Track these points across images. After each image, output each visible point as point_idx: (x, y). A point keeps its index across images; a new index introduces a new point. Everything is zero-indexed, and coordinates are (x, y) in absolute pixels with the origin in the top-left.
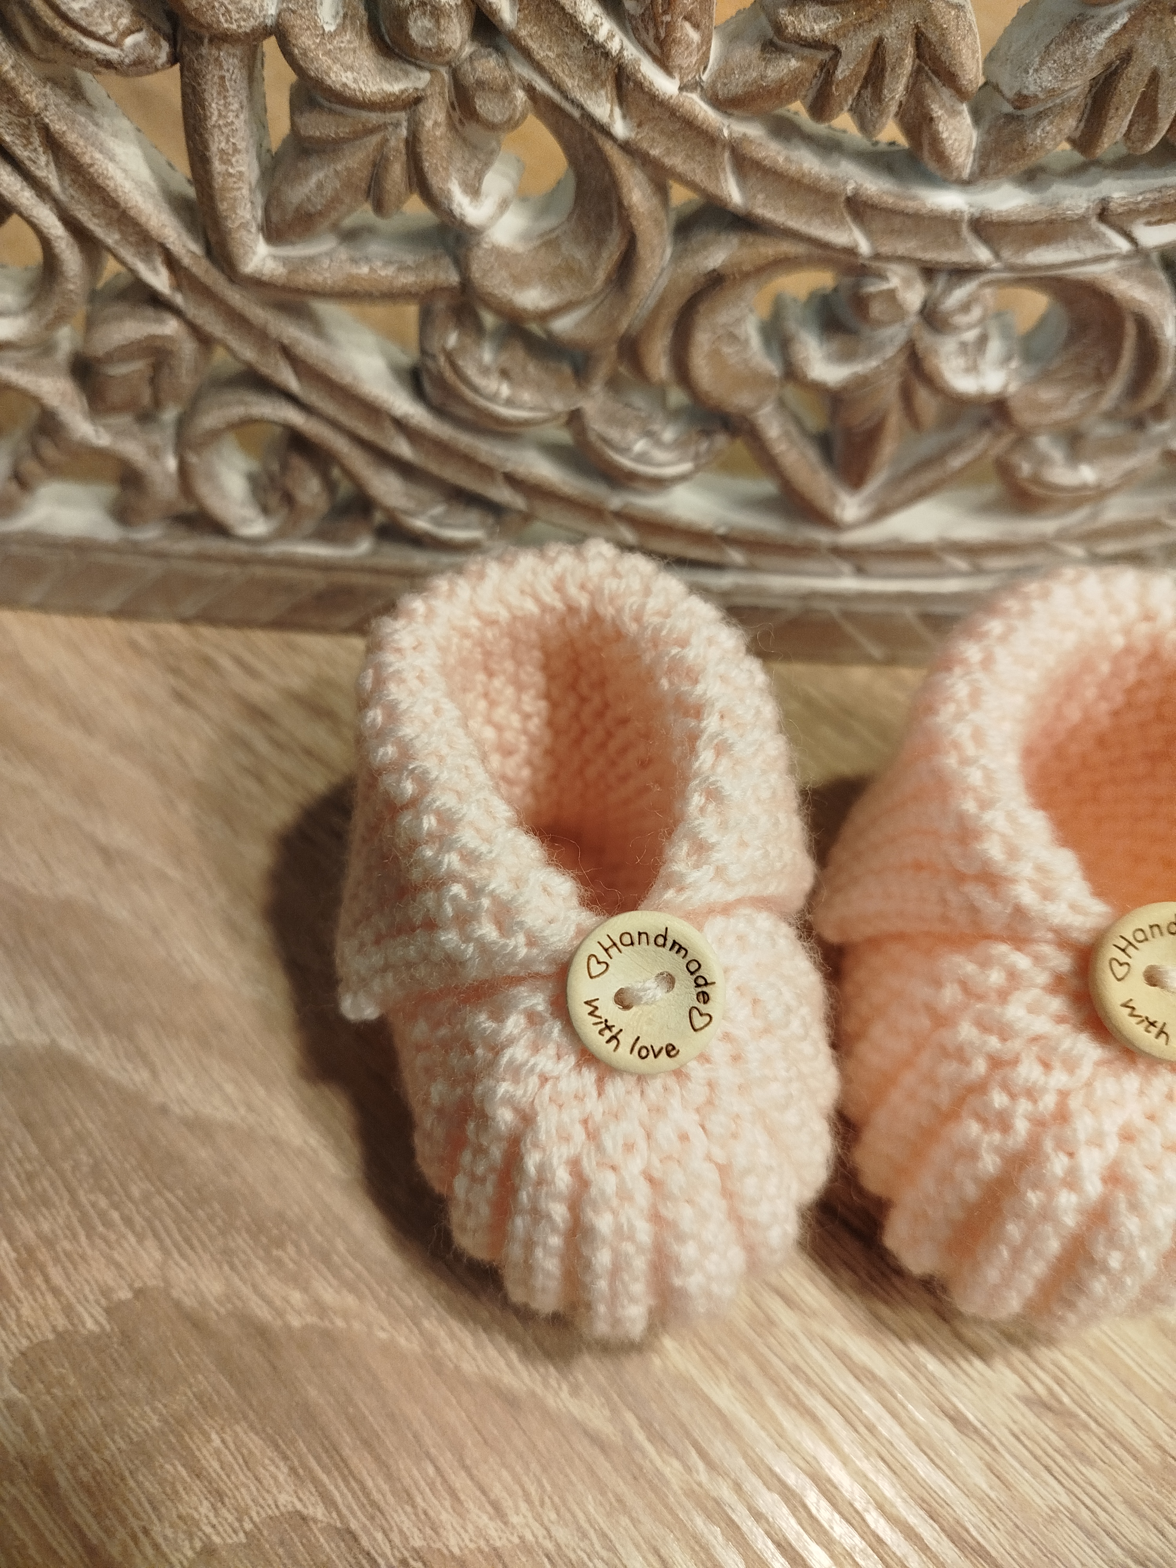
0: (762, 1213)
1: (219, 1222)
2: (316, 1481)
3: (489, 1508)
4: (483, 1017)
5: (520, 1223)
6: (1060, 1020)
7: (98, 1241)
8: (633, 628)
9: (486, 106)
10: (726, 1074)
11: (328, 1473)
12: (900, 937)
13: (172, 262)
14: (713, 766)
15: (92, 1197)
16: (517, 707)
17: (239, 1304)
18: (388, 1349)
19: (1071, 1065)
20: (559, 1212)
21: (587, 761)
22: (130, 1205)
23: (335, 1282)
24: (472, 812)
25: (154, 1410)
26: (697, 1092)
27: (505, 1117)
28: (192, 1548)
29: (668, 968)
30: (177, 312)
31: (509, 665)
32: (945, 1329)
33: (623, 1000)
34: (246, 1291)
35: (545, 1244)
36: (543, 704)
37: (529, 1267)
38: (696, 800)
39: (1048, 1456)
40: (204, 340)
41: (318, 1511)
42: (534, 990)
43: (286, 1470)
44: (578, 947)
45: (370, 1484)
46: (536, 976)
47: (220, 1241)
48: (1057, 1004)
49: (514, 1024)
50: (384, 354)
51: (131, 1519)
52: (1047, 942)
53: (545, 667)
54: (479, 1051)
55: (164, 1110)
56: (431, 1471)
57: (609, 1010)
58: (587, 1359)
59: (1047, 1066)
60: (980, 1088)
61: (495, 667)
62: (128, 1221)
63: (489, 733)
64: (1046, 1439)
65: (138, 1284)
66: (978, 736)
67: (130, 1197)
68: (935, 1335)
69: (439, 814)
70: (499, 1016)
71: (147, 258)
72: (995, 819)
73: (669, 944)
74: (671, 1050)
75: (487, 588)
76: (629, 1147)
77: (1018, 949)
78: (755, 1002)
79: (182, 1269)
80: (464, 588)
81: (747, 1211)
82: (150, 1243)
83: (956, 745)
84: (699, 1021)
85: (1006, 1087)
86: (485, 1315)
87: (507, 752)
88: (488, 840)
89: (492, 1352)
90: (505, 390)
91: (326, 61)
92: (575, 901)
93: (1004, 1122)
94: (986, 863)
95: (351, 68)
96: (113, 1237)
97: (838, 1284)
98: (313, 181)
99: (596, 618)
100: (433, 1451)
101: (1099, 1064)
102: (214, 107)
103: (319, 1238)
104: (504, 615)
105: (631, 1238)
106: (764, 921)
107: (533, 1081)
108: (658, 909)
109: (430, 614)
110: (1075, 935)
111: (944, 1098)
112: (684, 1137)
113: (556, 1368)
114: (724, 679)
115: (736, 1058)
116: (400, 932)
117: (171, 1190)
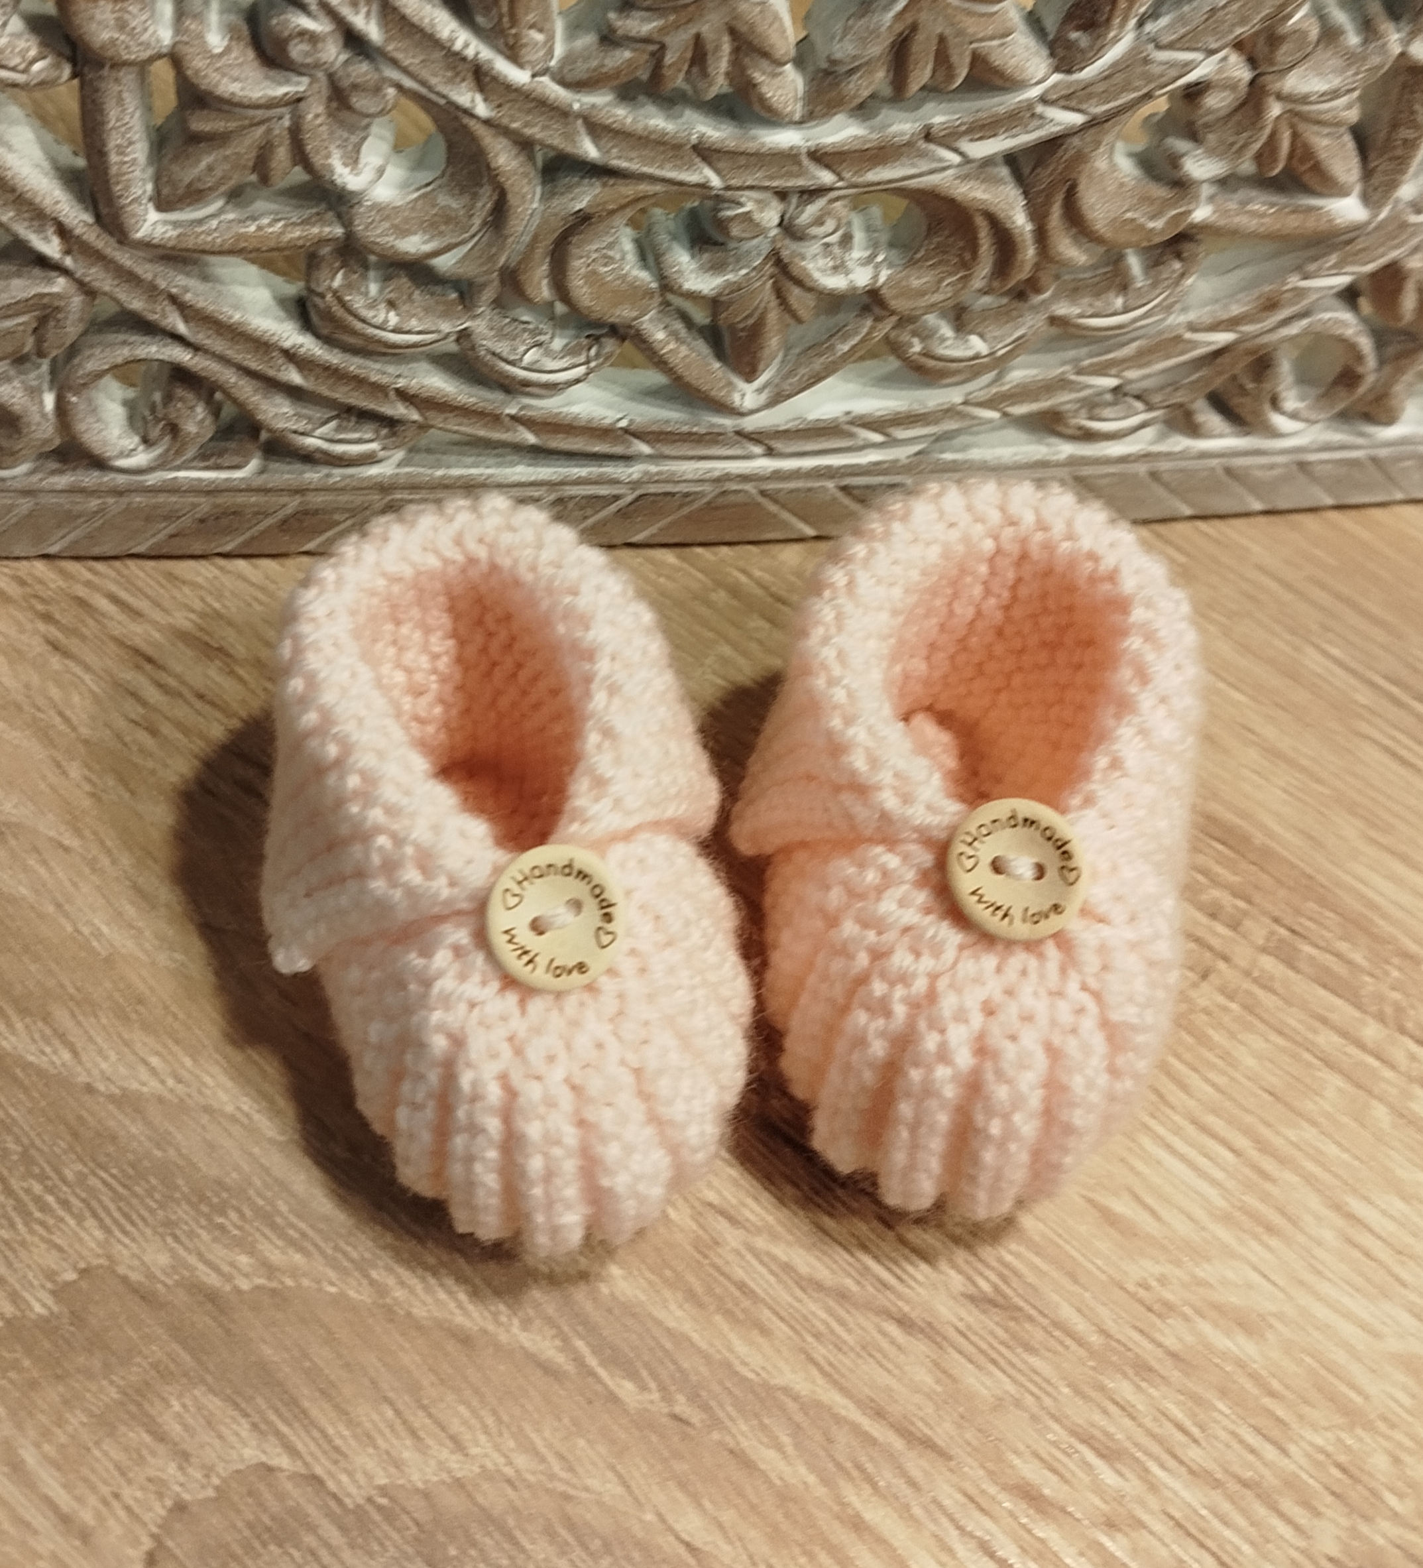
0: (678, 1111)
1: (157, 1196)
2: (278, 1434)
3: (448, 1442)
4: (413, 955)
5: (459, 1142)
6: (928, 911)
7: (37, 1227)
8: (529, 577)
9: (359, 102)
10: (634, 986)
11: (290, 1425)
12: (804, 844)
13: (63, 232)
14: (607, 707)
15: (25, 1185)
16: (425, 648)
17: (186, 1273)
18: (339, 1301)
19: (937, 950)
20: (493, 1125)
21: (498, 693)
22: (65, 1189)
23: (280, 1243)
24: (391, 769)
25: (112, 1382)
26: (609, 1003)
27: (439, 1043)
28: (164, 1507)
29: (574, 895)
30: (65, 272)
31: (415, 613)
32: (890, 1235)
33: (538, 927)
34: (192, 1260)
35: (483, 1159)
36: (451, 643)
37: (470, 1184)
38: (593, 739)
39: (994, 1348)
40: (89, 292)
41: (283, 1461)
42: (459, 926)
43: (247, 1426)
44: (494, 884)
45: (331, 1431)
46: (459, 913)
47: (160, 1213)
48: (922, 897)
49: (442, 958)
50: (268, 285)
51: (100, 1486)
52: (914, 841)
53: (451, 609)
54: (412, 987)
55: (89, 1089)
56: (390, 1413)
57: (526, 937)
58: (536, 1294)
59: (918, 954)
60: (863, 980)
61: (402, 616)
62: (65, 1204)
63: (400, 677)
64: (992, 1333)
65: (82, 1265)
66: (841, 656)
67: (64, 1180)
68: (879, 1241)
69: (363, 774)
70: (427, 952)
71: (40, 230)
72: (858, 734)
73: (575, 873)
74: (581, 967)
75: (391, 551)
76: (551, 1059)
77: (890, 850)
78: (657, 918)
79: (125, 1246)
80: (369, 552)
81: (664, 1111)
82: (90, 1222)
83: (824, 666)
84: (606, 939)
85: (883, 976)
86: (432, 1260)
87: (417, 692)
88: (407, 793)
89: (442, 1295)
90: (393, 319)
91: (215, 77)
92: (489, 842)
93: (883, 1008)
94: (853, 773)
95: (236, 80)
96: (51, 1222)
97: (781, 1201)
98: (203, 164)
99: (494, 568)
100: (391, 1394)
101: (961, 948)
102: (113, 114)
103: (261, 1202)
104: (408, 572)
105: (558, 1143)
106: (663, 843)
107: (462, 1008)
108: (566, 841)
109: (340, 581)
110: (935, 833)
111: (838, 992)
112: (600, 1046)
113: (506, 1303)
114: (612, 623)
115: (643, 970)
116: (330, 883)
117: (106, 1170)
